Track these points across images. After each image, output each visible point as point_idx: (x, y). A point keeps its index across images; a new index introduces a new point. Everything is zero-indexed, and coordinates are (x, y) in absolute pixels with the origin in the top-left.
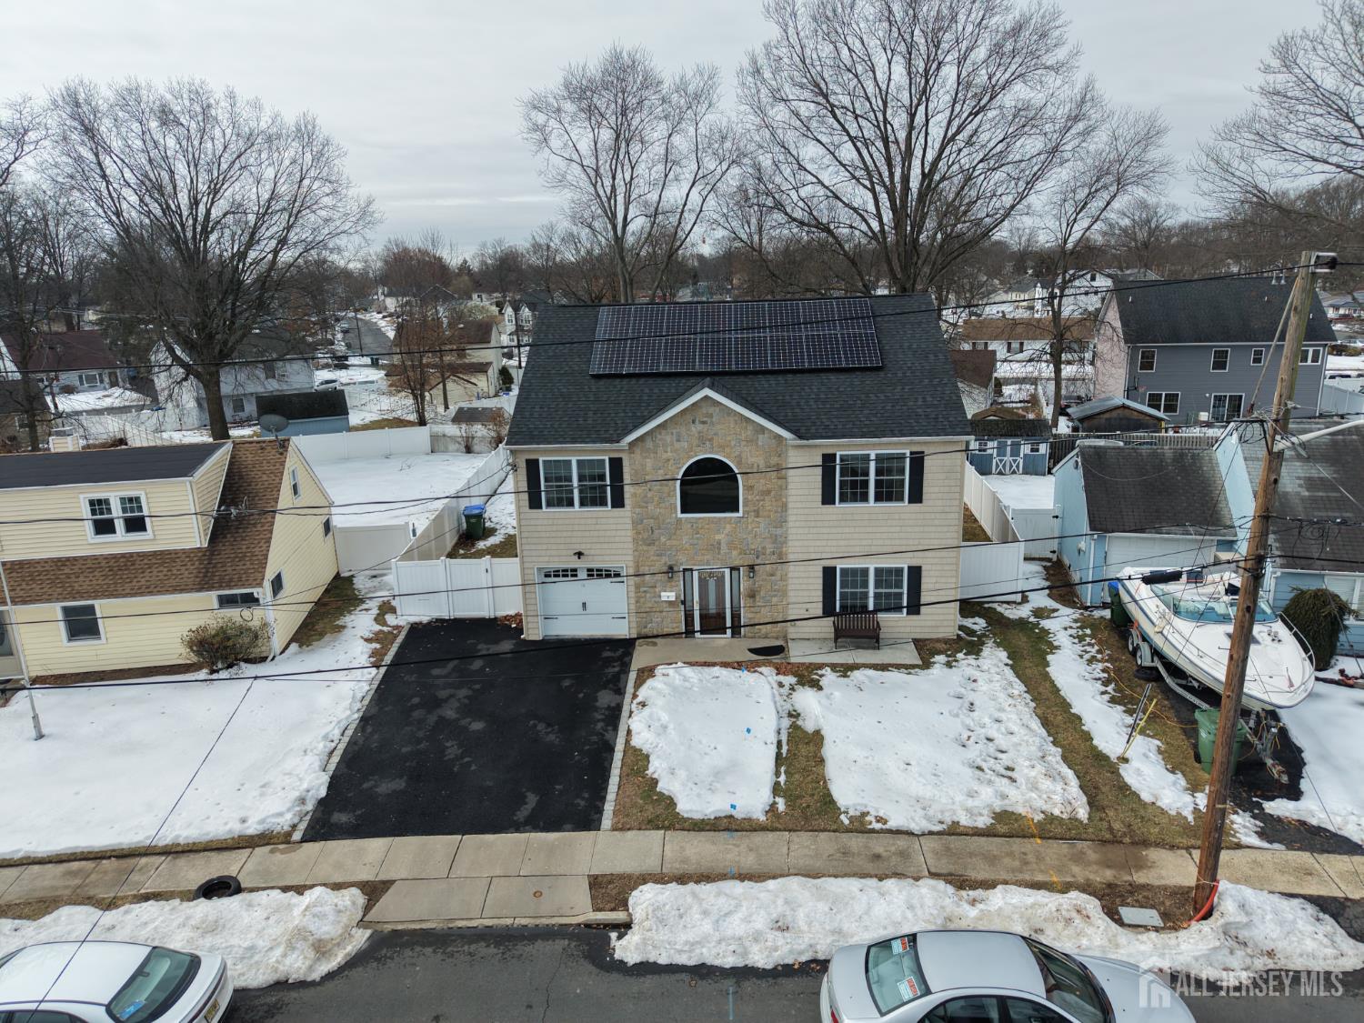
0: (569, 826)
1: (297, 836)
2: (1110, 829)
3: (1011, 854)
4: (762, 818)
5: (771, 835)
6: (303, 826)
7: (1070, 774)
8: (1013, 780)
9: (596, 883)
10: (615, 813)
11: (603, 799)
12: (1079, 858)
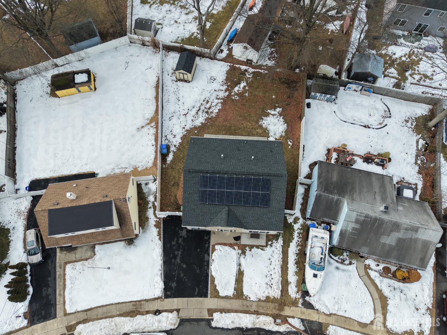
0: (203, 297)
1: (163, 298)
2: (282, 301)
3: (266, 307)
4: (232, 296)
5: (233, 300)
6: (163, 295)
7: (280, 286)
8: (271, 287)
9: (209, 310)
10: (210, 293)
11: (208, 290)
12: (275, 308)
